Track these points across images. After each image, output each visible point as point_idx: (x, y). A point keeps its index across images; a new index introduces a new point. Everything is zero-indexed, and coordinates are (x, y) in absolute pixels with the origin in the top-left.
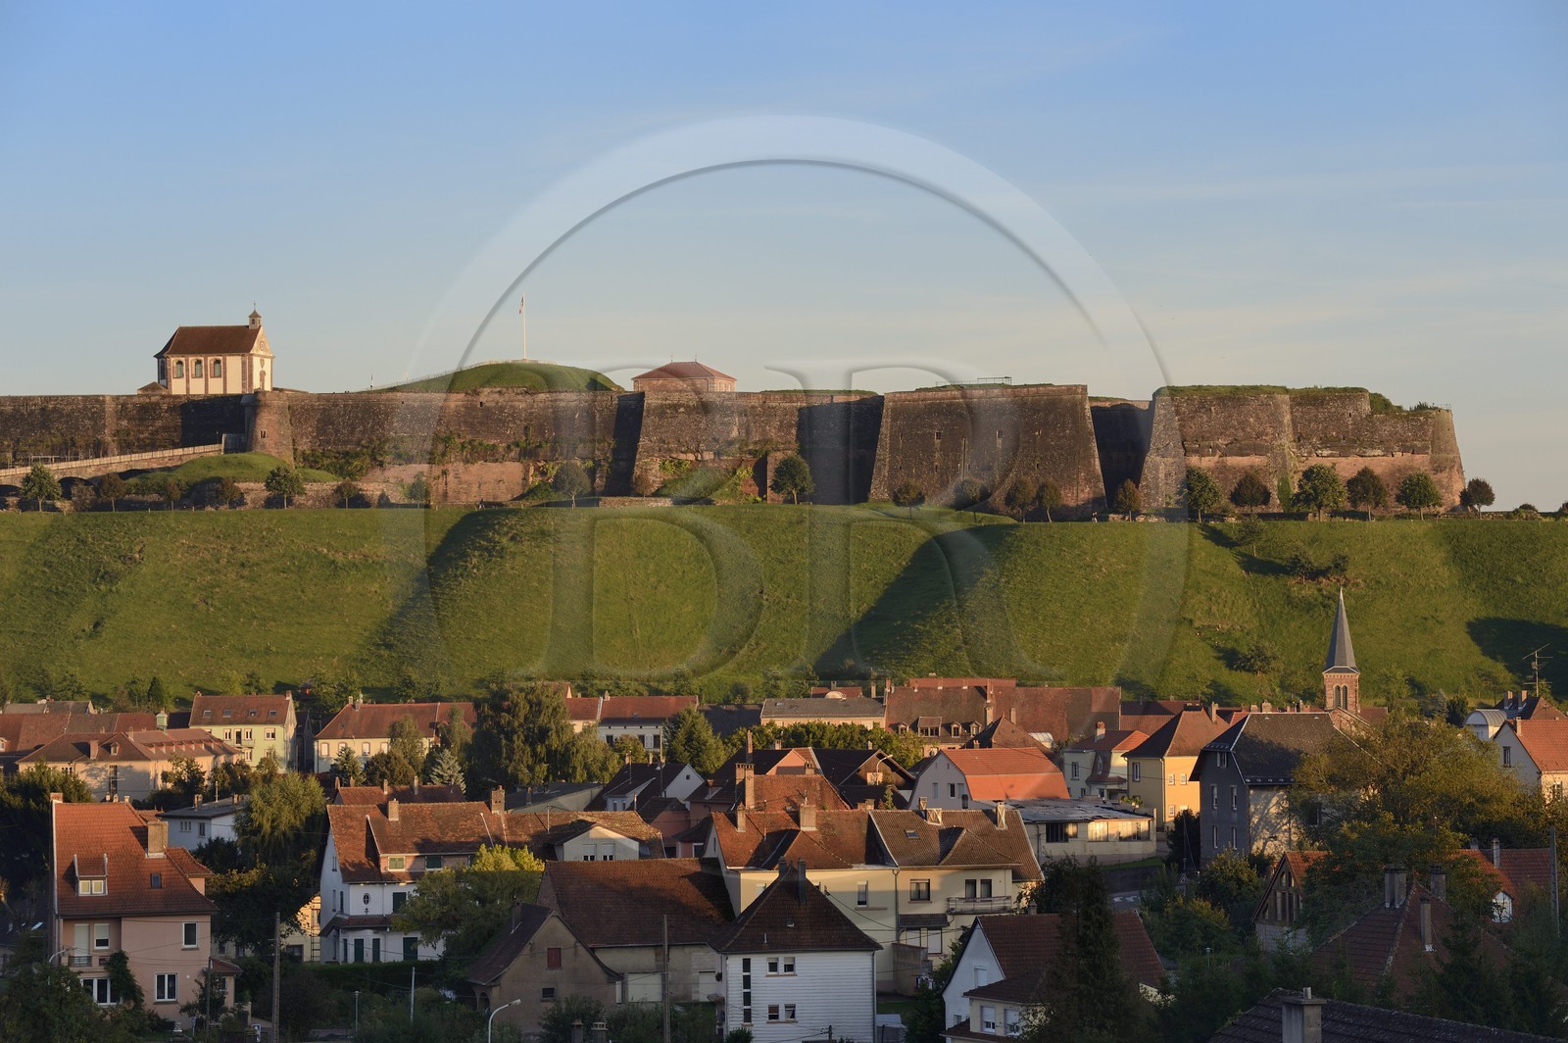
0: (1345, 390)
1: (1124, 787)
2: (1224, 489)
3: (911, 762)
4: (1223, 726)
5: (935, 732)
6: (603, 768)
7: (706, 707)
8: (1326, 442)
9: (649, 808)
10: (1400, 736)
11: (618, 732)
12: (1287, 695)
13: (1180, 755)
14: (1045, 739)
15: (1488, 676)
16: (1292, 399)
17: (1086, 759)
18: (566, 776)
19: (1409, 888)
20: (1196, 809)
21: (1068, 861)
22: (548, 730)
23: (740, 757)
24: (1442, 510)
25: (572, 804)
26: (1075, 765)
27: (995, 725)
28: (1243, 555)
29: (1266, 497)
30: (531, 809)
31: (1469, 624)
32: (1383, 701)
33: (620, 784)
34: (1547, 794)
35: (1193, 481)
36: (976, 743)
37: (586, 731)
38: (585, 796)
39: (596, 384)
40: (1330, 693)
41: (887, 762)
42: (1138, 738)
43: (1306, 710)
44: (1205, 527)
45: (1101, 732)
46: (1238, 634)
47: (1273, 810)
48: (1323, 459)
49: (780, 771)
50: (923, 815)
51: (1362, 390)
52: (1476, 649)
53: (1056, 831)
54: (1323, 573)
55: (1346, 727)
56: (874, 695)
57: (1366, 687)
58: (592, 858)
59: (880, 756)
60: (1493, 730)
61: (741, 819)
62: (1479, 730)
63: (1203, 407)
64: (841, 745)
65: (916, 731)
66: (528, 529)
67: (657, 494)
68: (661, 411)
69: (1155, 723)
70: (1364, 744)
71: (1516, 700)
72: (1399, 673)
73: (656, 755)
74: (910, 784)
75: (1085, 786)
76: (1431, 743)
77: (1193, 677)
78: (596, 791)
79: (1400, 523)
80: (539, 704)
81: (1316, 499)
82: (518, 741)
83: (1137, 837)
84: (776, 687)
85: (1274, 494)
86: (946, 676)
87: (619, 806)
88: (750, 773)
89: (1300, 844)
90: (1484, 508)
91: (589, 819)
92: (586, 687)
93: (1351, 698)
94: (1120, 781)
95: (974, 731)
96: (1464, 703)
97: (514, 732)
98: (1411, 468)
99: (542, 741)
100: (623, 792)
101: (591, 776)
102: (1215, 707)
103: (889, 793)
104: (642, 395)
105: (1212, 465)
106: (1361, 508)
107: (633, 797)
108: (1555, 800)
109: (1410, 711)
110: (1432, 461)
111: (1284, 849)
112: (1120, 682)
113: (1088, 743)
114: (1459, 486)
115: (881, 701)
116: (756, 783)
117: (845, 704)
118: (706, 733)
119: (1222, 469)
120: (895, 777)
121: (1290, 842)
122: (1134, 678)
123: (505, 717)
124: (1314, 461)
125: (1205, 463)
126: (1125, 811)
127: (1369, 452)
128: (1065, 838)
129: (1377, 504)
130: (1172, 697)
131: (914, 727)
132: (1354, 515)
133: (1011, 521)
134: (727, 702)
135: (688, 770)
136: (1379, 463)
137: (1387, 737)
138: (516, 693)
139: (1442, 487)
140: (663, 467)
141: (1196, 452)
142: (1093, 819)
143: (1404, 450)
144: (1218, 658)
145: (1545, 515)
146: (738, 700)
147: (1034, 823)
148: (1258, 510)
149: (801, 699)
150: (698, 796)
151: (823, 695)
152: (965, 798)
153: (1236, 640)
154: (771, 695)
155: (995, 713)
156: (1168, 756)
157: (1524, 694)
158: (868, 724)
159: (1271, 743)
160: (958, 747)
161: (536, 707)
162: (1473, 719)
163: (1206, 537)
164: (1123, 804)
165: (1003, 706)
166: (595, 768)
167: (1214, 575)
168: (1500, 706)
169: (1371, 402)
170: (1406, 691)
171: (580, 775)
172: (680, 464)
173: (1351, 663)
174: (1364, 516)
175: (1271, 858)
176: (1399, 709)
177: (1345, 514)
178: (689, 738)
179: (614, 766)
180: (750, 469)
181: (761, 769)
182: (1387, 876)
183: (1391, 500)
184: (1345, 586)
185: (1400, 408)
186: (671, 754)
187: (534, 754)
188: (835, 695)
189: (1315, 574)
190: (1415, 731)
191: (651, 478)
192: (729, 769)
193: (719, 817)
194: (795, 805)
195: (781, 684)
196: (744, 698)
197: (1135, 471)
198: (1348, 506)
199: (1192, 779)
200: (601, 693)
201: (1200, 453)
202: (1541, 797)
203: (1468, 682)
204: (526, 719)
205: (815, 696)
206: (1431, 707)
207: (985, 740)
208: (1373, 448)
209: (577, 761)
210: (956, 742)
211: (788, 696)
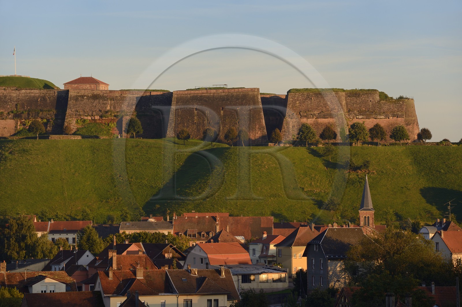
0: (369, 90)
1: (275, 259)
2: (317, 132)
3: (184, 248)
4: (317, 233)
5: (194, 236)
6: (51, 252)
7: (96, 225)
8: (361, 113)
9: (71, 269)
10: (392, 238)
11: (57, 236)
12: (344, 220)
13: (298, 245)
14: (241, 239)
15: (429, 212)
16: (346, 94)
17: (258, 247)
18: (34, 256)
19: (396, 303)
20: (305, 268)
21: (251, 291)
22: (26, 236)
23: (111, 247)
24: (409, 141)
25: (35, 268)
26: (254, 250)
27: (220, 233)
28: (325, 160)
29: (335, 136)
30: (18, 271)
31: (421, 190)
32: (384, 222)
33: (57, 260)
34: (455, 263)
35: (303, 130)
36: (212, 240)
37: (43, 236)
38: (42, 265)
39: (47, 86)
40: (362, 219)
41: (174, 249)
42: (280, 239)
43: (352, 226)
44: (309, 149)
45: (265, 236)
46: (323, 194)
47: (338, 269)
48: (359, 120)
49: (129, 253)
50: (189, 271)
51: (375, 90)
52: (424, 200)
53: (246, 278)
54: (359, 168)
55: (369, 234)
56: (168, 220)
57: (377, 217)
58: (45, 291)
59: (171, 246)
60: (431, 235)
61: (111, 274)
62: (425, 235)
63: (308, 97)
64: (154, 241)
65: (186, 235)
66: (18, 149)
67: (74, 134)
68: (76, 98)
69: (289, 232)
70: (377, 241)
71: (441, 222)
72: (391, 211)
73: (74, 246)
74: (184, 258)
75: (258, 259)
76: (405, 241)
77: (304, 212)
78: (47, 262)
79: (391, 147)
80: (22, 224)
81: (356, 137)
82: (12, 241)
83: (280, 280)
84: (126, 217)
85: (338, 135)
86: (199, 212)
87: (57, 269)
88: (115, 254)
89: (349, 283)
90: (427, 141)
91: (44, 275)
92: (43, 217)
93: (371, 221)
94: (273, 256)
95: (211, 235)
96: (418, 224)
97: (11, 237)
98: (397, 124)
99: (23, 241)
100: (59, 263)
101: (45, 256)
102: (313, 225)
103: (175, 262)
104: (68, 91)
105: (312, 122)
106: (375, 141)
107: (63, 265)
108: (458, 265)
109: (396, 227)
110: (406, 121)
111: (343, 286)
112: (273, 214)
113: (260, 240)
114: (417, 131)
115: (171, 222)
116: (117, 258)
117: (156, 224)
118: (96, 237)
119: (317, 124)
120: (177, 255)
121: (345, 283)
122: (279, 212)
123: (7, 231)
124: (355, 121)
125: (309, 121)
126: (275, 270)
127: (379, 117)
128: (250, 281)
129: (382, 139)
130: (295, 221)
131: (185, 234)
132: (372, 143)
133: (227, 146)
134: (105, 223)
135: (88, 253)
136: (383, 121)
137: (386, 238)
138: (12, 220)
139: (409, 131)
140: (77, 122)
141: (306, 116)
142: (262, 273)
143: (394, 116)
144: (315, 204)
145: (453, 143)
146: (110, 222)
147: (236, 275)
148: (332, 141)
149: (137, 222)
150: (92, 264)
151: (147, 220)
152: (207, 264)
153: (322, 197)
154: (124, 220)
155: (220, 228)
156: (294, 246)
157: (445, 220)
158: (166, 232)
159: (337, 240)
160: (204, 242)
161: (21, 226)
162: (423, 231)
163: (310, 153)
164: (275, 267)
165: (224, 224)
166: (47, 252)
167: (313, 169)
168: (434, 225)
169: (380, 96)
170: (394, 218)
171: (40, 256)
172: (84, 121)
173: (371, 206)
174: (376, 144)
175: (337, 290)
176: (391, 226)
177: (368, 143)
178: (88, 239)
179: (55, 251)
180: (115, 123)
181: (119, 252)
182: (387, 298)
183: (388, 137)
184: (368, 174)
185: (392, 98)
186: (80, 246)
187: (20, 246)
188: (152, 220)
189: (355, 169)
190: (398, 236)
191: (72, 127)
192: (106, 252)
193: (101, 272)
194: (135, 268)
195: (129, 216)
196: (112, 221)
197: (280, 125)
198: (369, 140)
199: (304, 256)
200: (50, 220)
201: (307, 117)
202: (452, 264)
203: (420, 214)
204: (16, 231)
205: (143, 220)
206: (405, 225)
207: (216, 239)
208: (380, 115)
209: (39, 249)
210: (203, 240)
211: (131, 221)
